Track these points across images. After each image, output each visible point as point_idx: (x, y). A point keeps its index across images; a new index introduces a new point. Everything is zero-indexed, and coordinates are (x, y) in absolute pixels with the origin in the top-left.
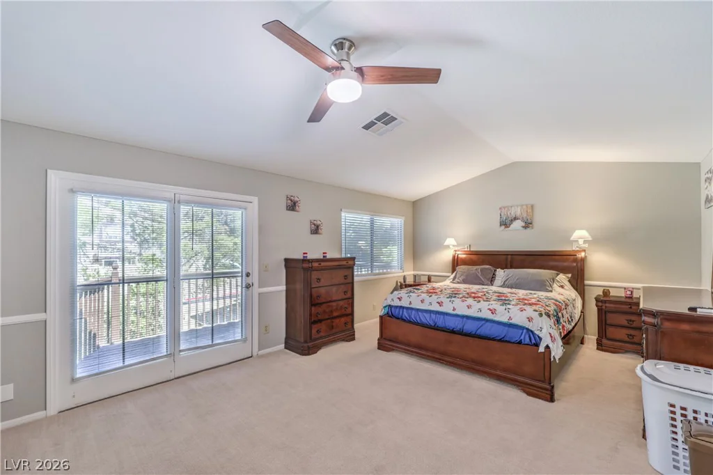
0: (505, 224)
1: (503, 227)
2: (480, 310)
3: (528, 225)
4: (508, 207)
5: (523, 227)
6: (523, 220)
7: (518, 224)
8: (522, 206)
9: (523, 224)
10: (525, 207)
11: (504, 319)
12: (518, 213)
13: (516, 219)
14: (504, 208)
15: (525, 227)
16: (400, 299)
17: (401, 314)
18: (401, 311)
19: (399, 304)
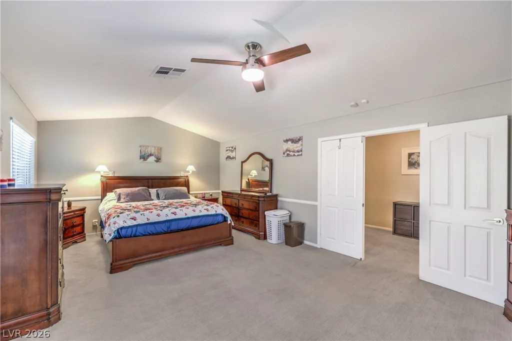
0: (144, 157)
1: (142, 159)
2: (201, 211)
3: (158, 160)
4: (146, 146)
5: (155, 161)
6: (155, 157)
7: (152, 159)
8: (155, 147)
9: (156, 159)
10: (157, 148)
11: (213, 213)
12: (153, 152)
13: (151, 155)
14: (143, 146)
15: (157, 161)
16: (134, 219)
17: (134, 232)
18: (134, 229)
19: (135, 223)
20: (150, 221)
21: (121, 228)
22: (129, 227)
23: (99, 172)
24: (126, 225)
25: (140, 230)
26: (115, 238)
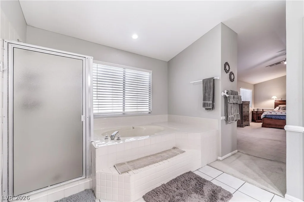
16: (271, 113)
17: (271, 117)
18: (271, 116)
19: (271, 114)
20: (277, 114)
21: (266, 115)
22: (269, 115)
23: (273, 99)
24: (267, 114)
25: (273, 117)
26: (264, 117)
